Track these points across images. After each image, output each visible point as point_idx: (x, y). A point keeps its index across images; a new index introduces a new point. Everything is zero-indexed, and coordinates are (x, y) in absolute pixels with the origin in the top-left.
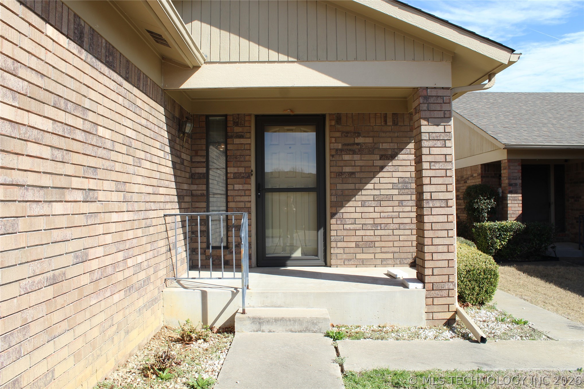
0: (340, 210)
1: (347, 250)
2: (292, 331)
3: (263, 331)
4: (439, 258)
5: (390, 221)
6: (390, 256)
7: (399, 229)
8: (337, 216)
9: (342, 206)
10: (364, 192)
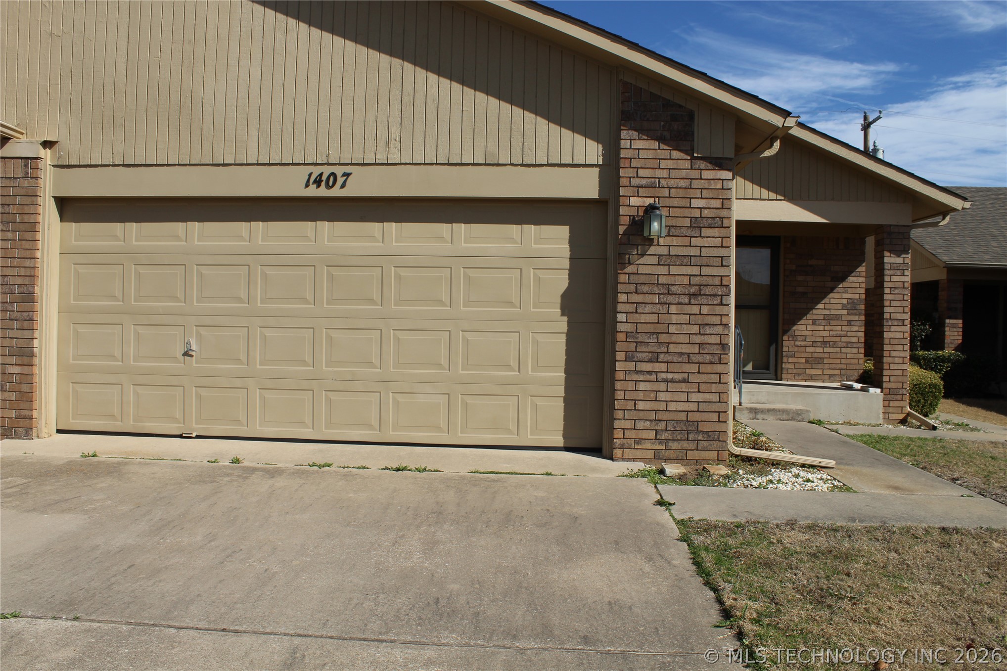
0: (792, 327)
1: (797, 366)
2: (781, 420)
3: (758, 419)
4: (895, 368)
5: (838, 339)
6: (837, 372)
7: (847, 347)
8: (789, 333)
9: (795, 324)
10: (815, 312)
